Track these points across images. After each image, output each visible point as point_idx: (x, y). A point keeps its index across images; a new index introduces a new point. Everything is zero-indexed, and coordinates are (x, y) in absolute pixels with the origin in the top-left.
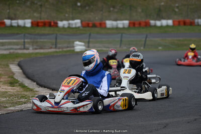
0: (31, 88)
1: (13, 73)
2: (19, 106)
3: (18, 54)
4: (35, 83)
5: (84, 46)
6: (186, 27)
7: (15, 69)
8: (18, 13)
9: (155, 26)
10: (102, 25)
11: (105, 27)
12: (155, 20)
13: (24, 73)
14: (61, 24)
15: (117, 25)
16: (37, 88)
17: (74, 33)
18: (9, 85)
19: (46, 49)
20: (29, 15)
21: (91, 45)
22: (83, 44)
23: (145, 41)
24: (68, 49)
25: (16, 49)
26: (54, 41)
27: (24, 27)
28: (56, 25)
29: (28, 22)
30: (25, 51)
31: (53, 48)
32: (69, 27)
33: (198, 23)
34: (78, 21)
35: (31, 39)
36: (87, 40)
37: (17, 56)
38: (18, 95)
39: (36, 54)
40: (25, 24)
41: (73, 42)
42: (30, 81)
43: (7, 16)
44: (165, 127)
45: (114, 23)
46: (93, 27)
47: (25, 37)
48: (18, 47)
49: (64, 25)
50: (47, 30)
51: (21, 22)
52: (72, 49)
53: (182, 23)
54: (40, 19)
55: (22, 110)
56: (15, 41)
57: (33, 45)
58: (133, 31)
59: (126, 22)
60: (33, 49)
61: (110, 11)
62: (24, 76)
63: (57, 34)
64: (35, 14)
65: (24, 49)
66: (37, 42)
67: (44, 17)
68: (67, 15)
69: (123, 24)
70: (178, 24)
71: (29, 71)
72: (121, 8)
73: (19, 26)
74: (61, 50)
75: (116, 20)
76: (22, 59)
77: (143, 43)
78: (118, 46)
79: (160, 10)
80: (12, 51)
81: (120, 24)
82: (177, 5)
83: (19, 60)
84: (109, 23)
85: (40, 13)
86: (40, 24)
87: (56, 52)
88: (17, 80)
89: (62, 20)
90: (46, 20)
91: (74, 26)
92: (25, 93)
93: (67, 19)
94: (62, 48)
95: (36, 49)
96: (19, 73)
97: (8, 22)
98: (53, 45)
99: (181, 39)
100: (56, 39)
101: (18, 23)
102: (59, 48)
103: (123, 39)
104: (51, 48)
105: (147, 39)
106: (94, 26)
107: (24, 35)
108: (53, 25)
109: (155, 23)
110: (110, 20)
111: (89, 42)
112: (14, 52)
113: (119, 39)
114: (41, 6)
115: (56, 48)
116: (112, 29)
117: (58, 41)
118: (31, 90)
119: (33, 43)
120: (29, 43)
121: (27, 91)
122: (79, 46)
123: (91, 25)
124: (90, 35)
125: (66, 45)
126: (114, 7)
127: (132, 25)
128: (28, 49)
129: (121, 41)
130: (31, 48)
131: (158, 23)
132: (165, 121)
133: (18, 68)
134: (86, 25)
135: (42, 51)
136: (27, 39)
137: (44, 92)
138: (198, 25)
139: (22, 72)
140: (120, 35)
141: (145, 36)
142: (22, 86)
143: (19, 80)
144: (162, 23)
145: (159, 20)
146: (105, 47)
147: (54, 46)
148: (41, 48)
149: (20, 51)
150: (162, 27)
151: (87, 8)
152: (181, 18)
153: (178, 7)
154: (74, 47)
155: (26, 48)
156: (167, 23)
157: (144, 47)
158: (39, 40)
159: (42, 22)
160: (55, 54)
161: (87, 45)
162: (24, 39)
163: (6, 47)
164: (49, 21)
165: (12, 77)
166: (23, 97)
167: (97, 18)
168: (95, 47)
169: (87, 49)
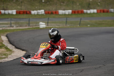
0: (11, 49)
1: (3, 41)
4: (14, 46)
5: (45, 25)
6: (104, 14)
7: (4, 38)
8: (8, 6)
9: (87, 13)
10: (56, 13)
11: (58, 14)
12: (87, 9)
13: (9, 41)
14: (33, 12)
15: (65, 13)
16: (15, 49)
17: (39, 17)
19: (23, 27)
20: (15, 7)
21: (49, 24)
22: (44, 24)
23: (80, 21)
24: (36, 27)
25: (6, 27)
26: (28, 22)
27: (12, 15)
28: (30, 13)
29: (14, 12)
30: (11, 28)
31: (28, 26)
32: (38, 14)
33: (111, 11)
34: (43, 11)
35: (15, 21)
36: (47, 21)
37: (6, 31)
38: (2, 53)
39: (17, 29)
40: (12, 12)
41: (39, 23)
42: (11, 45)
43: (2, 8)
44: (82, 71)
47: (11, 20)
48: (8, 26)
49: (35, 13)
50: (25, 16)
51: (10, 12)
52: (38, 27)
53: (102, 11)
54: (21, 9)
57: (16, 25)
58: (74, 16)
59: (70, 11)
60: (16, 27)
61: (61, 5)
62: (9, 42)
63: (29, 18)
64: (19, 7)
65: (11, 27)
66: (18, 23)
67: (23, 8)
68: (36, 7)
69: (69, 12)
70: (99, 12)
71: (12, 39)
72: (67, 3)
73: (9, 14)
74: (32, 27)
75: (64, 10)
76: (9, 33)
77: (79, 23)
78: (65, 25)
79: (89, 4)
80: (4, 28)
81: (67, 12)
83: (7, 33)
84: (61, 12)
85: (21, 6)
86: (21, 13)
87: (29, 28)
88: (4, 45)
89: (33, 10)
90: (25, 10)
91: (40, 13)
92: (6, 52)
93: (36, 10)
94: (33, 26)
95: (18, 27)
96: (6, 41)
97: (3, 11)
99: (101, 20)
101: (8, 12)
102: (31, 26)
103: (68, 21)
104: (26, 26)
105: (82, 21)
106: (52, 13)
107: (11, 19)
108: (28, 13)
109: (87, 12)
111: (48, 23)
112: (5, 29)
114: (22, 2)
115: (29, 26)
116: (62, 15)
117: (30, 22)
118: (10, 51)
119: (16, 24)
120: (14, 23)
121: (7, 51)
122: (42, 25)
123: (50, 13)
124: (48, 18)
125: (35, 25)
126: (63, 2)
127: (74, 12)
128: (13, 27)
129: (66, 22)
130: (15, 26)
131: (89, 11)
132: (82, 68)
133: (6, 38)
134: (47, 13)
135: (21, 28)
136: (13, 21)
137: (18, 51)
138: (111, 12)
139: (8, 41)
140: (65, 19)
141: (80, 19)
142: (7, 48)
143: (5, 45)
144: (90, 12)
146: (57, 25)
147: (28, 25)
148: (21, 26)
149: (8, 28)
150: (90, 14)
151: (48, 3)
152: (101, 9)
153: (99, 2)
154: (39, 25)
155: (12, 26)
156: (94, 11)
157: (80, 25)
158: (19, 22)
160: (28, 30)
161: (47, 24)
163: (1, 26)
164: (26, 10)
165: (2, 43)
166: (4, 55)
167: (53, 9)
168: (51, 25)
169: (47, 26)
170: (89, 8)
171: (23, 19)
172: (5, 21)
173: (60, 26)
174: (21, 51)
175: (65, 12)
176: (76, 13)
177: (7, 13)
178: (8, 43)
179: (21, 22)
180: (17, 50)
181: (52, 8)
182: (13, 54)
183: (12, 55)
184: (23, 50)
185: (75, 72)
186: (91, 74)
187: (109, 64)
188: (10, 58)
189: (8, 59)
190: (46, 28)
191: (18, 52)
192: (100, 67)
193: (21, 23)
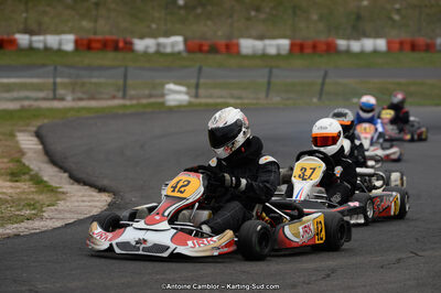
0: (54, 184)
1: (22, 153)
2: (15, 225)
3: (39, 109)
4: (66, 175)
5: (187, 93)
6: (416, 55)
7: (28, 142)
8: (46, 20)
9: (348, 52)
10: (231, 48)
11: (238, 52)
12: (348, 38)
13: (47, 152)
14: (140, 45)
15: (264, 49)
16: (67, 186)
17: (165, 64)
18: (8, 178)
19: (103, 99)
20: (70, 24)
21: (202, 92)
22: (183, 89)
23: (323, 84)
24: (152, 100)
25: (37, 99)
26: (121, 82)
27: (60, 52)
28: (129, 46)
29: (68, 42)
30: (56, 104)
31: (119, 99)
32: (158, 53)
34: (179, 39)
36: (194, 81)
37: (37, 113)
38: (20, 199)
39: (80, 109)
40: (60, 44)
41: (163, 85)
42: (56, 169)
43: (21, 26)
44: (328, 276)
45: (258, 45)
46: (209, 52)
47: (55, 74)
48: (41, 95)
49: (147, 47)
50: (109, 58)
51: (52, 40)
52: (160, 100)
53: (408, 46)
54: (95, 33)
55: (18, 236)
56: (35, 80)
57: (73, 91)
58: (298, 62)
59: (285, 43)
60: (74, 100)
61: (249, 19)
62: (45, 158)
63: (126, 68)
64: (85, 24)
65: (55, 98)
66: (83, 85)
67: (103, 29)
68: (154, 26)
69: (278, 47)
70: (397, 47)
71: (58, 147)
72: (274, 12)
73: (47, 49)
74: (134, 102)
75: (261, 38)
76: (46, 121)
77: (318, 87)
78: (263, 95)
79: (359, 18)
80: (26, 103)
81: (270, 45)
82: (397, 6)
83: (39, 123)
84: (248, 45)
85: (96, 21)
86: (94, 45)
87: (124, 106)
88: (28, 167)
89: (142, 37)
90: (108, 37)
91: (169, 50)
92: (37, 197)
93: (154, 35)
94: (138, 98)
95: (80, 99)
96: (35, 152)
97: (23, 39)
98: (118, 91)
99: (403, 80)
100: (125, 77)
101: (45, 42)
102: (132, 98)
103: (273, 80)
104: (114, 97)
105: (327, 80)
106: (214, 49)
107: (55, 68)
108: (122, 47)
109: (349, 46)
110: (250, 37)
111: (197, 86)
112: (30, 106)
113: (265, 80)
114: (97, 5)
115: (124, 97)
116: (253, 57)
117: (129, 82)
118: (52, 190)
119: (73, 87)
120: (65, 86)
121: (41, 192)
122: (176, 94)
123: (205, 48)
124: (200, 69)
125: (147, 92)
126: (258, 9)
127: (298, 48)
128: (62, 99)
129: (269, 83)
130: (69, 98)
131: (356, 46)
133: (35, 140)
134: (194, 48)
135: (93, 104)
136: (61, 77)
139: (42, 152)
140: (266, 71)
141: (322, 73)
142: (37, 180)
143: (31, 167)
144: (362, 46)
145: (357, 38)
146: (232, 97)
147: (120, 94)
148: (92, 98)
150: (362, 54)
151: (199, 11)
152: (405, 36)
153: (398, 11)
154: (163, 95)
155: (57, 96)
156: (375, 45)
157: (320, 99)
159: (98, 41)
160: (121, 112)
161: (193, 91)
162: (55, 77)
163: (15, 94)
164: (114, 37)
165: (19, 161)
166: (29, 205)
167: (220, 33)
168: (211, 97)
169: (193, 100)
170: (358, 33)
171: (101, 68)
172: (31, 77)
173: (246, 101)
174: (95, 193)
175: (265, 46)
176: (308, 51)
177: (41, 46)
178: (43, 162)
179: (94, 80)
180: (76, 187)
181: (215, 32)
182: (62, 203)
183: (60, 208)
184: (101, 190)
185: (302, 279)
186: (365, 286)
187: (433, 249)
188: (51, 220)
189: (42, 223)
190: (190, 104)
191: (83, 196)
192: (399, 260)
193: (95, 84)
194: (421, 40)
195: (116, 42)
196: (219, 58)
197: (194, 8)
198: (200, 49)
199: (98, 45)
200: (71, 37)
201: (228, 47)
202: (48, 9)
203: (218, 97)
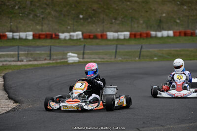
3: (10, 66)
5: (78, 57)
6: (186, 38)
9: (156, 37)
10: (103, 37)
11: (107, 38)
12: (156, 31)
14: (62, 36)
15: (118, 37)
17: (72, 44)
19: (40, 60)
20: (31, 27)
21: (85, 56)
26: (49, 52)
27: (26, 40)
28: (57, 37)
29: (30, 35)
30: (19, 63)
31: (48, 60)
32: (70, 39)
34: (80, 33)
40: (26, 36)
43: (9, 29)
45: (116, 34)
46: (93, 38)
48: (13, 59)
49: (65, 37)
51: (23, 35)
52: (66, 60)
53: (183, 34)
54: (42, 31)
56: (12, 53)
57: (27, 57)
58: (133, 42)
59: (127, 34)
60: (27, 61)
61: (112, 23)
64: (38, 27)
65: (18, 61)
66: (31, 54)
67: (46, 29)
68: (69, 27)
69: (124, 35)
70: (178, 34)
72: (123, 20)
73: (20, 39)
74: (54, 61)
75: (117, 31)
78: (113, 57)
79: (160, 21)
80: (5, 63)
81: (121, 35)
84: (111, 35)
85: (42, 26)
86: (42, 36)
87: (49, 63)
89: (63, 33)
90: (48, 33)
91: (75, 38)
93: (69, 32)
94: (57, 60)
95: (30, 61)
97: (10, 35)
98: (48, 57)
99: (178, 49)
100: (50, 50)
103: (118, 51)
104: (45, 60)
105: (142, 50)
106: (95, 37)
107: (18, 47)
108: (53, 37)
109: (156, 34)
111: (84, 54)
112: (7, 64)
113: (114, 51)
115: (50, 59)
116: (114, 40)
117: (52, 52)
119: (27, 55)
120: (24, 55)
122: (73, 57)
123: (92, 37)
124: (84, 46)
125: (61, 57)
126: (116, 19)
127: (133, 36)
128: (22, 61)
129: (116, 52)
130: (25, 60)
131: (159, 34)
134: (85, 37)
135: (36, 63)
144: (162, 34)
145: (160, 31)
146: (100, 58)
147: (49, 58)
148: (35, 60)
149: (13, 63)
150: (162, 37)
151: (89, 20)
153: (179, 18)
154: (67, 58)
155: (20, 60)
156: (168, 34)
157: (139, 58)
161: (81, 56)
162: (18, 51)
164: (51, 33)
167: (99, 30)
168: (90, 58)
169: (81, 60)
170: (160, 29)
173: (105, 60)
175: (118, 35)
177: (18, 37)
179: (38, 52)
181: (96, 29)
190: (79, 62)
194: (189, 31)
195: (52, 35)
196: (97, 41)
197: (87, 19)
198: (89, 37)
199: (43, 37)
200: (31, 33)
201: (102, 36)
202: (21, 21)
203: (93, 59)
